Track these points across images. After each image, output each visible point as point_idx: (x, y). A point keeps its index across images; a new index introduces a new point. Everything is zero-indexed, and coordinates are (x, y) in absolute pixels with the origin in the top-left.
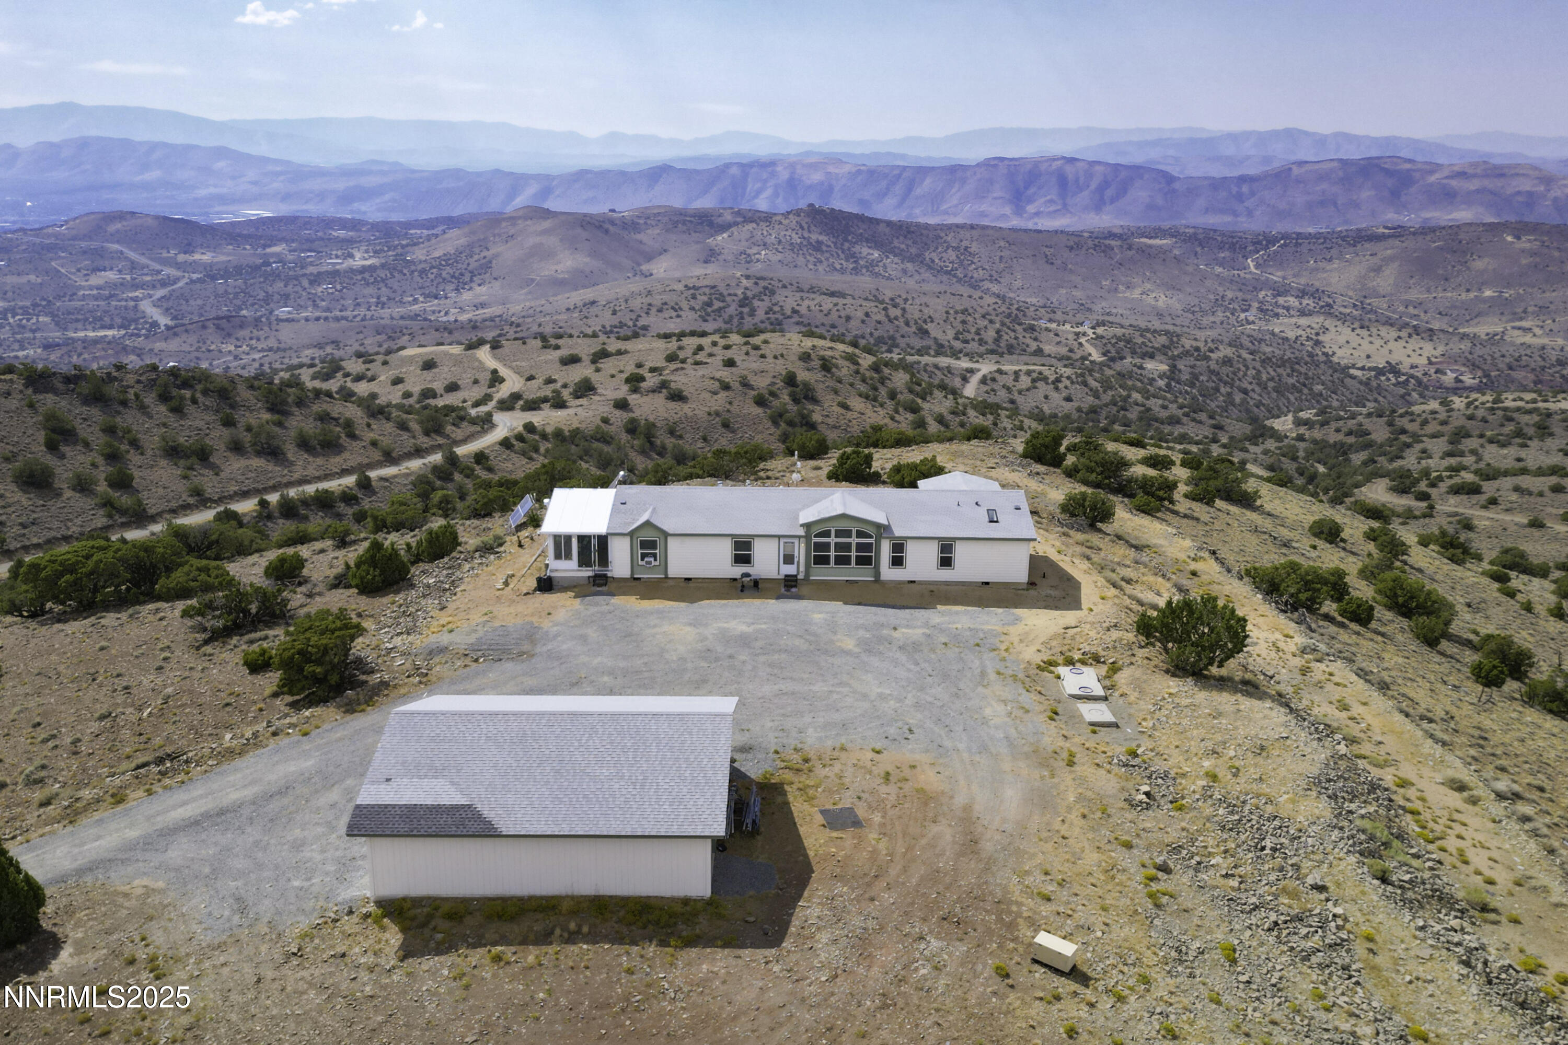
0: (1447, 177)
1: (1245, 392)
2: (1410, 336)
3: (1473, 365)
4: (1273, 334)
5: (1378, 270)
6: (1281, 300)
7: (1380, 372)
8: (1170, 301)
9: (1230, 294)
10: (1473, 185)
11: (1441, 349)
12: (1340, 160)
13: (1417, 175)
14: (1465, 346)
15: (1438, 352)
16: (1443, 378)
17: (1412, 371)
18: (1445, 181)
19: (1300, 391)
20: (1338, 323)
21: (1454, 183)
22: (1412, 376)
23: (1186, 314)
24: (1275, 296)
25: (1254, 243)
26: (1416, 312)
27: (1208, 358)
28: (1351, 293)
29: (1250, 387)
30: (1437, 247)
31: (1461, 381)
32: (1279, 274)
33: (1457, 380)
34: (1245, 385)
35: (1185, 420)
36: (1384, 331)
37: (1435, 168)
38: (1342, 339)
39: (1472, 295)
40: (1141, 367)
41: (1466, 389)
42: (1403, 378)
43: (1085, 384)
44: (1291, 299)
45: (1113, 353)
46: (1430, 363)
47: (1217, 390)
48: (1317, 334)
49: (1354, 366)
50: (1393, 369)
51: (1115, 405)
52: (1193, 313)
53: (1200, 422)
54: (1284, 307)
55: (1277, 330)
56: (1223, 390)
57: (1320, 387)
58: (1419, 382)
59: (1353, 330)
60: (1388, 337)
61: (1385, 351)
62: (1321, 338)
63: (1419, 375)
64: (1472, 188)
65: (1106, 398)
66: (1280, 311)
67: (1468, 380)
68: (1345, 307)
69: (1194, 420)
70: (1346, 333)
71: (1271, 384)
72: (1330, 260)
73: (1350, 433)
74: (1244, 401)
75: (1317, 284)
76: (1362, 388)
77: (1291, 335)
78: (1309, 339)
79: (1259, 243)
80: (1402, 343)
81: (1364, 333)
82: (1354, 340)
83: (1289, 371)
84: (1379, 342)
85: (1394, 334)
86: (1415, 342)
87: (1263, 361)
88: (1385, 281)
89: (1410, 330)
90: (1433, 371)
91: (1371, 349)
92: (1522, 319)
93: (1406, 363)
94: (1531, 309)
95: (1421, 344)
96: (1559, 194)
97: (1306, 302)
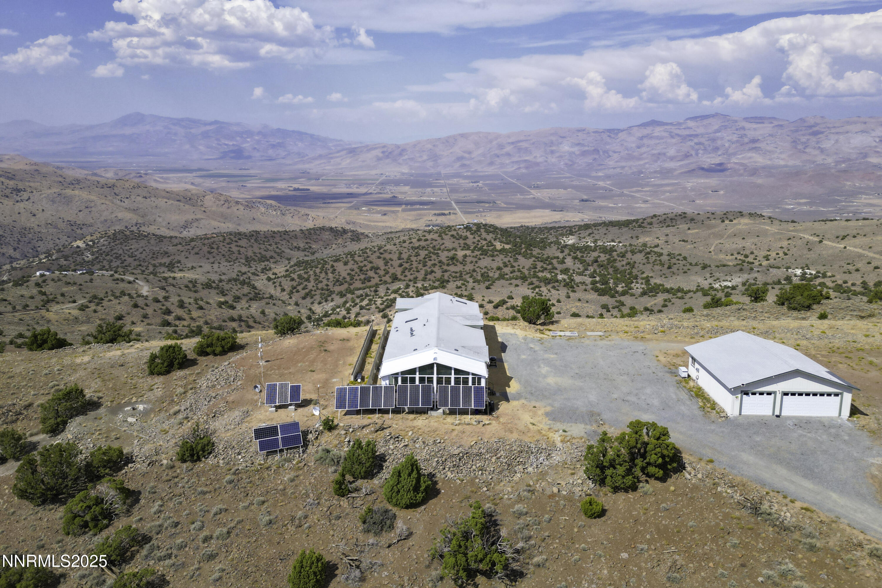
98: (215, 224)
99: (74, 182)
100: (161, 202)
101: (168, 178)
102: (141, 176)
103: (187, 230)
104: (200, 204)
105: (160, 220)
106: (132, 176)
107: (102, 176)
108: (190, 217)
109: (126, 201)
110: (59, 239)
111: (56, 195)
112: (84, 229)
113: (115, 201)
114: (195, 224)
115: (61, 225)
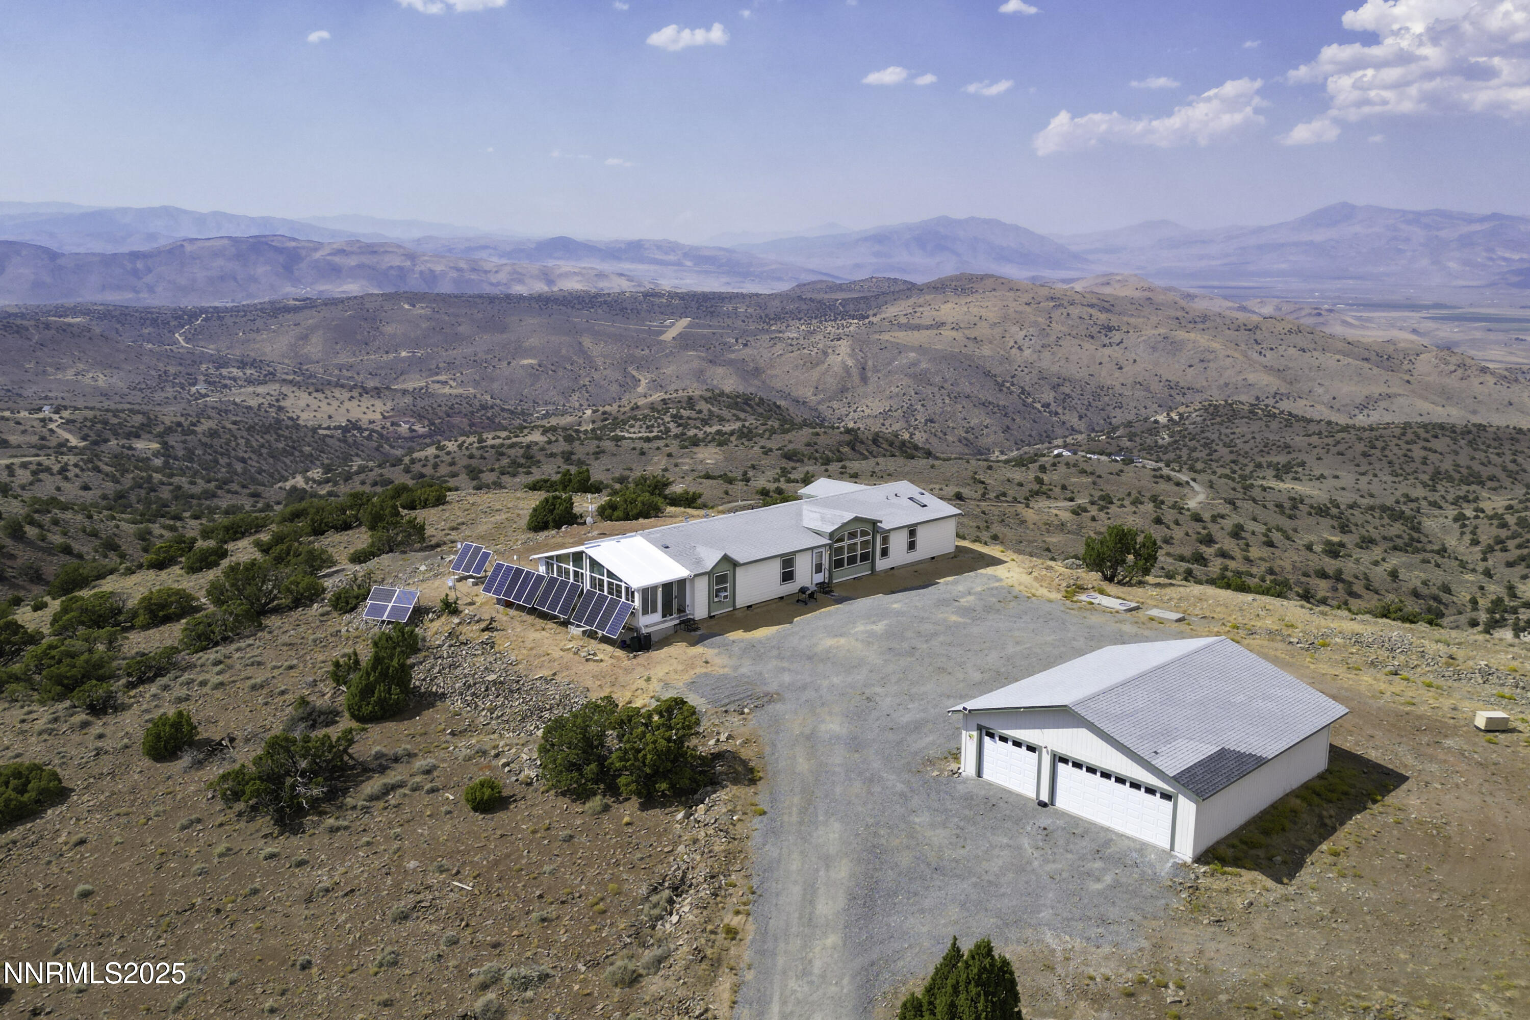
0: (329, 254)
1: (243, 460)
2: (361, 395)
3: (419, 415)
4: (235, 403)
5: (305, 338)
6: (224, 372)
7: (345, 430)
8: (110, 381)
9: (172, 370)
10: (353, 261)
11: (389, 405)
12: (230, 238)
13: (303, 253)
14: (408, 400)
15: (388, 408)
16: (399, 429)
17: (371, 426)
18: (329, 258)
19: (292, 454)
20: (294, 389)
22: (373, 431)
23: (133, 392)
24: (217, 369)
25: (176, 318)
26: (349, 374)
27: (194, 432)
28: (286, 361)
29: (246, 456)
30: (350, 316)
31: (414, 431)
32: (212, 346)
33: (411, 430)
34: (241, 454)
35: (219, 492)
36: (337, 393)
37: (318, 246)
38: (302, 404)
39: (392, 356)
40: (130, 448)
41: (421, 436)
42: (366, 434)
43: (97, 470)
44: (235, 370)
45: (93, 437)
46: (384, 417)
47: (216, 462)
48: (278, 400)
49: (320, 427)
50: (354, 425)
51: (140, 487)
52: (141, 390)
53: (236, 493)
54: (230, 378)
55: (238, 400)
56: (223, 461)
57: (308, 448)
58: (381, 436)
59: (310, 394)
60: (342, 398)
61: (343, 410)
62: (282, 404)
63: (378, 428)
64: (353, 263)
65: (128, 481)
66: (228, 382)
67: (420, 429)
68: (287, 374)
69: (229, 491)
70: (304, 398)
71: (264, 451)
72: (258, 331)
73: (375, 484)
74: (245, 471)
75: (252, 354)
76: (342, 445)
77: (253, 403)
78: (271, 406)
79: (181, 317)
80: (355, 402)
81: (320, 395)
82: (314, 404)
83: (275, 436)
84: (335, 404)
85: (347, 395)
86: (366, 401)
87: (248, 430)
88: (314, 348)
89: (360, 390)
90: (388, 424)
91: (331, 410)
92: (437, 374)
93: (364, 420)
94: (441, 365)
95: (372, 401)
96: (423, 268)
97: (248, 372)
98: (1425, 406)
99: (1197, 319)
100: (1329, 360)
101: (1369, 320)
102: (1319, 314)
103: (1365, 412)
104: (1406, 366)
105: (1321, 390)
106: (1303, 313)
107: (1254, 312)
108: (1376, 390)
109: (1269, 354)
110: (1146, 408)
111: (1160, 339)
112: (1188, 396)
113: (1250, 353)
114: (1383, 404)
115: (1156, 387)
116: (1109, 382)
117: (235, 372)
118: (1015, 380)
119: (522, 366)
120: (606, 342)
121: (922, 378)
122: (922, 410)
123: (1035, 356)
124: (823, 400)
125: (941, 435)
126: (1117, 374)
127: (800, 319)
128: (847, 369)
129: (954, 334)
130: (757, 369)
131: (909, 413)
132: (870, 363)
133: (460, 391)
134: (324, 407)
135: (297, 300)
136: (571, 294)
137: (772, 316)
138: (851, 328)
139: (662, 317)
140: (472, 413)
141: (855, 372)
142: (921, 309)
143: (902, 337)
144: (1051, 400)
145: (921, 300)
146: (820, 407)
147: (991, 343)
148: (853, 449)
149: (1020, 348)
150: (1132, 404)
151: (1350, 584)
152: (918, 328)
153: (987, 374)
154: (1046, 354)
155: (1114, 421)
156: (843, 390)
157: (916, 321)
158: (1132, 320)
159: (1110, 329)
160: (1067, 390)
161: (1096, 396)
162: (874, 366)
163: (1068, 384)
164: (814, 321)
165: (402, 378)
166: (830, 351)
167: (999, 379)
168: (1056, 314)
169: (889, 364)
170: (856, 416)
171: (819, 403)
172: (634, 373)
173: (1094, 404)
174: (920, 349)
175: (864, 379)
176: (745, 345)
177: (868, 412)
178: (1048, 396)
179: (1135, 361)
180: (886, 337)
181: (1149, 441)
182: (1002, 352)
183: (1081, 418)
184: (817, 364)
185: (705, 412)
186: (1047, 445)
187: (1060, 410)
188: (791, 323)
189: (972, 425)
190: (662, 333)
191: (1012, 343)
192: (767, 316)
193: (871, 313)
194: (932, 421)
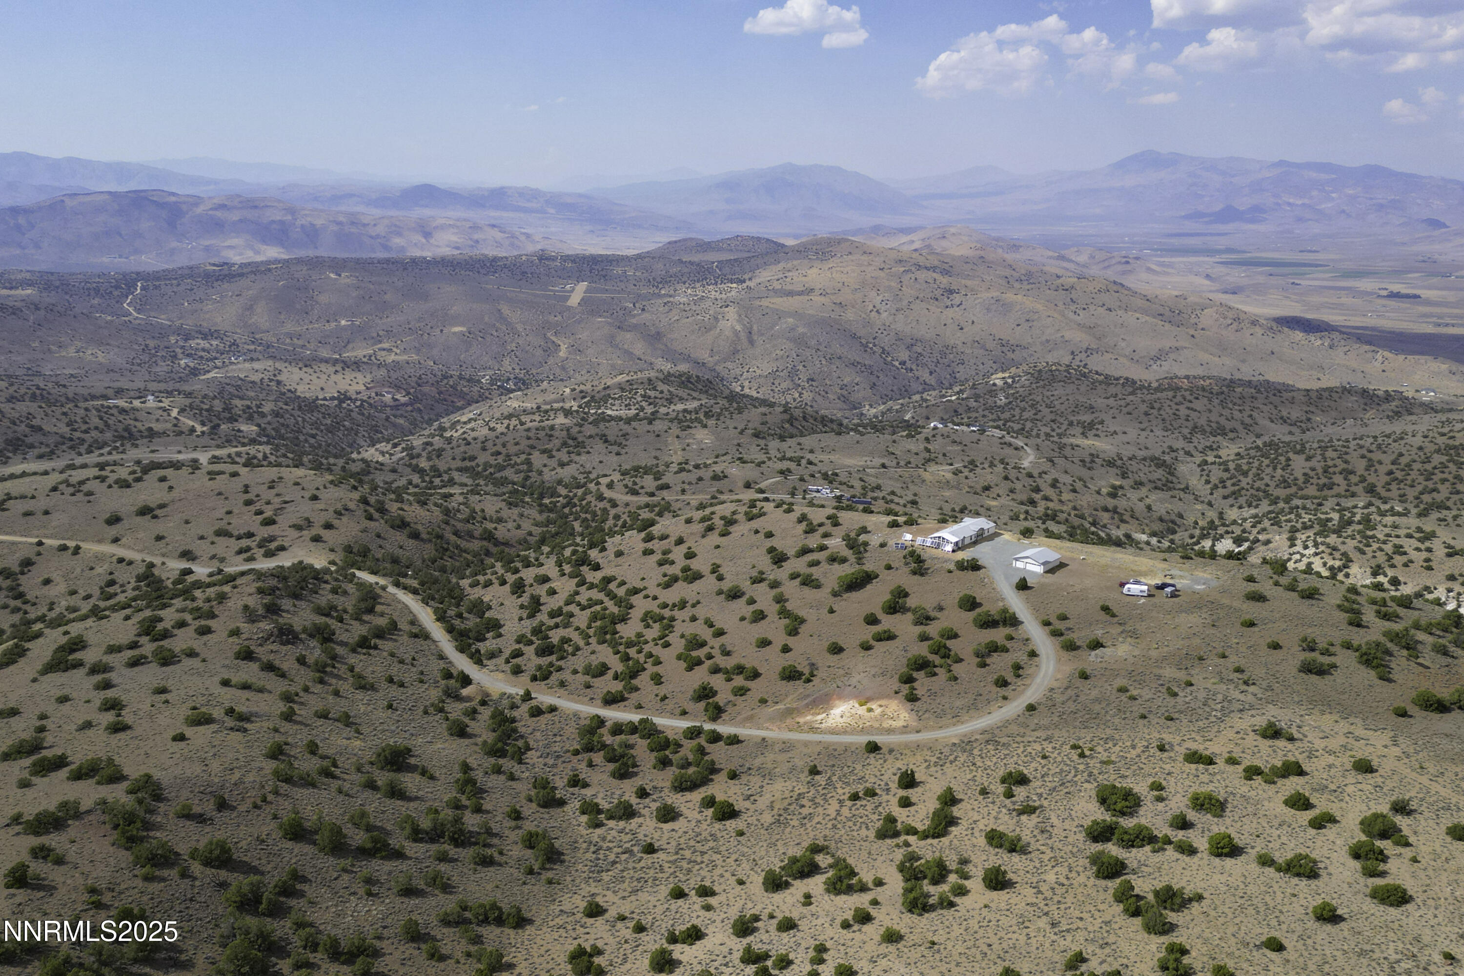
0: (211, 209)
1: (313, 436)
5: (250, 308)
6: (193, 343)
7: (339, 400)
10: (235, 216)
11: (369, 379)
13: (184, 207)
14: (383, 372)
15: (369, 380)
16: (384, 398)
17: (359, 397)
18: (210, 212)
20: (286, 365)
21: (218, 214)
22: (363, 401)
24: (186, 340)
25: (115, 287)
26: (300, 342)
28: (241, 331)
31: (397, 400)
32: (163, 317)
33: (394, 399)
36: (323, 367)
37: (197, 201)
38: (296, 377)
39: (333, 325)
41: (403, 405)
42: (358, 403)
46: (368, 388)
48: (275, 375)
49: (317, 398)
50: (343, 397)
55: (242, 376)
58: (371, 405)
59: (300, 369)
60: (328, 372)
61: (331, 382)
62: (279, 378)
63: (366, 398)
64: (235, 218)
66: (203, 354)
67: (402, 398)
70: (296, 372)
72: (201, 301)
75: (206, 324)
77: (256, 378)
78: (271, 380)
79: (119, 286)
80: (340, 376)
81: (308, 370)
82: (307, 378)
85: (333, 369)
86: (349, 374)
88: (261, 318)
89: (342, 365)
90: (373, 395)
91: (321, 383)
92: (380, 342)
93: (352, 390)
94: (381, 333)
95: (354, 374)
96: (304, 222)
97: (214, 343)
98: (1204, 357)
99: (1023, 278)
102: (1127, 262)
103: (1158, 363)
104: (1193, 321)
105: (1123, 344)
106: (1114, 261)
108: (1167, 343)
111: (992, 301)
112: (1017, 352)
114: (1172, 356)
116: (952, 342)
117: (203, 344)
118: (876, 341)
119: (454, 333)
120: (521, 309)
121: (800, 341)
122: (803, 370)
123: (891, 318)
124: (719, 361)
125: (823, 393)
126: (959, 334)
127: (684, 283)
128: (736, 333)
129: (822, 299)
130: (658, 333)
131: (793, 373)
132: (755, 328)
133: (406, 357)
134: (316, 381)
135: (214, 265)
136: (471, 257)
137: (659, 280)
138: (733, 293)
139: (561, 281)
140: (438, 382)
141: (743, 336)
142: (790, 274)
143: (780, 302)
144: (907, 358)
145: (789, 265)
146: (717, 368)
147: (853, 307)
148: (792, 425)
149: (878, 311)
150: (973, 361)
151: (1122, 515)
152: (790, 294)
153: (854, 336)
154: (900, 317)
155: (958, 375)
156: (735, 352)
157: (789, 287)
158: (969, 283)
159: (951, 292)
160: (919, 350)
161: (944, 355)
162: (759, 331)
163: (919, 344)
164: (698, 285)
165: (350, 346)
166: (720, 317)
167: (864, 341)
168: (906, 278)
169: (772, 328)
170: (749, 375)
171: (716, 364)
172: (554, 338)
173: (941, 361)
174: (795, 314)
175: (752, 342)
176: (643, 310)
177: (759, 372)
178: (904, 355)
179: (973, 322)
180: (765, 303)
181: (990, 402)
182: (863, 316)
183: (931, 373)
184: (710, 329)
185: (666, 392)
186: (907, 400)
187: (914, 367)
188: (678, 287)
189: (845, 382)
190: (567, 298)
191: (871, 307)
192: (654, 279)
193: (746, 277)
194: (812, 380)
